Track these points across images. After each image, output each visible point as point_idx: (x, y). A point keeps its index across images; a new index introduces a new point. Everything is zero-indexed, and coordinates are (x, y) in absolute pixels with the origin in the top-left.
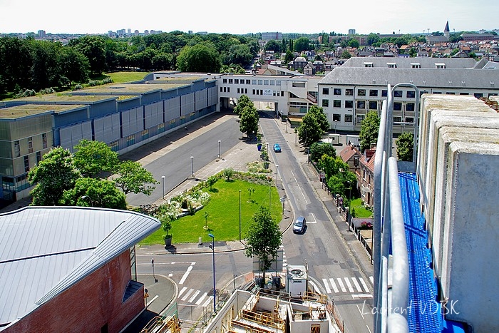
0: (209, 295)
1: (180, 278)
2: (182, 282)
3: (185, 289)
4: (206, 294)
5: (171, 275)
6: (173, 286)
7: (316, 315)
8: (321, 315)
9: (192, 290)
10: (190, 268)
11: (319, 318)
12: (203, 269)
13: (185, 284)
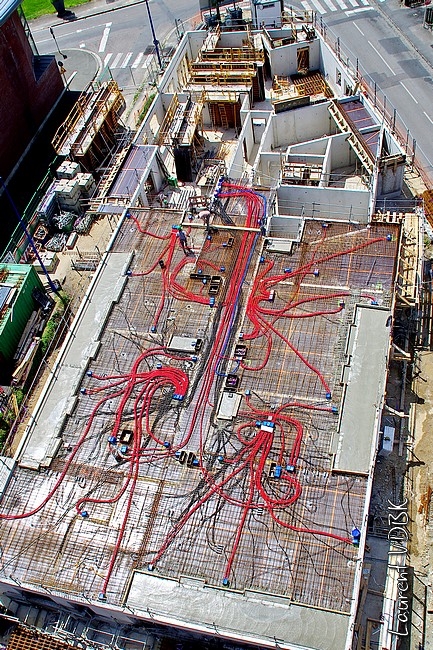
0: (146, 53)
1: (98, 46)
2: (102, 49)
3: (109, 56)
4: (141, 54)
5: (83, 45)
6: (91, 57)
7: (302, 37)
8: (309, 34)
9: (119, 55)
10: (107, 31)
11: (307, 39)
12: (125, 27)
13: (108, 50)
